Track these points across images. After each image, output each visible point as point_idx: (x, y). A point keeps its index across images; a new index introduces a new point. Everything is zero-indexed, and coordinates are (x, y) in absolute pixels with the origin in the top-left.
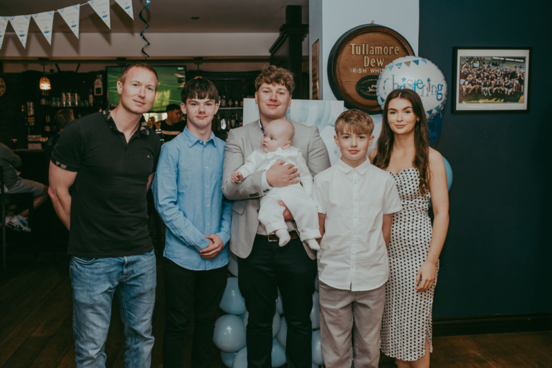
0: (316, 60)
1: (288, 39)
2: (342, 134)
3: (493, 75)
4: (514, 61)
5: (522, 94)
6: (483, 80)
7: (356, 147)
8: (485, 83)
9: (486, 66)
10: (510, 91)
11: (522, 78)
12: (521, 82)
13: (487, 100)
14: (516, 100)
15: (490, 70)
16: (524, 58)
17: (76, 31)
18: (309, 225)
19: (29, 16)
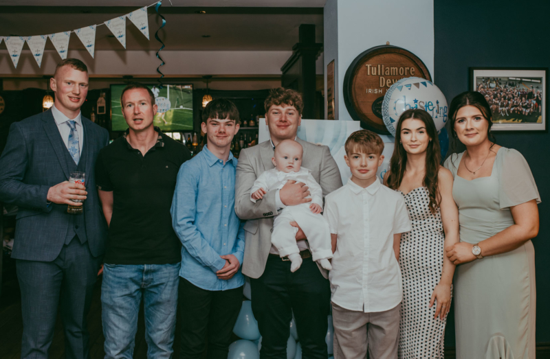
0: (332, 79)
1: (301, 58)
2: (352, 154)
3: (510, 96)
4: (531, 82)
5: (540, 114)
6: (500, 100)
7: (366, 166)
8: (502, 103)
9: (502, 86)
10: (528, 111)
11: (540, 98)
12: (539, 102)
13: (505, 121)
14: (535, 121)
15: (507, 90)
16: (540, 79)
17: (91, 51)
18: (321, 245)
19: (46, 36)
